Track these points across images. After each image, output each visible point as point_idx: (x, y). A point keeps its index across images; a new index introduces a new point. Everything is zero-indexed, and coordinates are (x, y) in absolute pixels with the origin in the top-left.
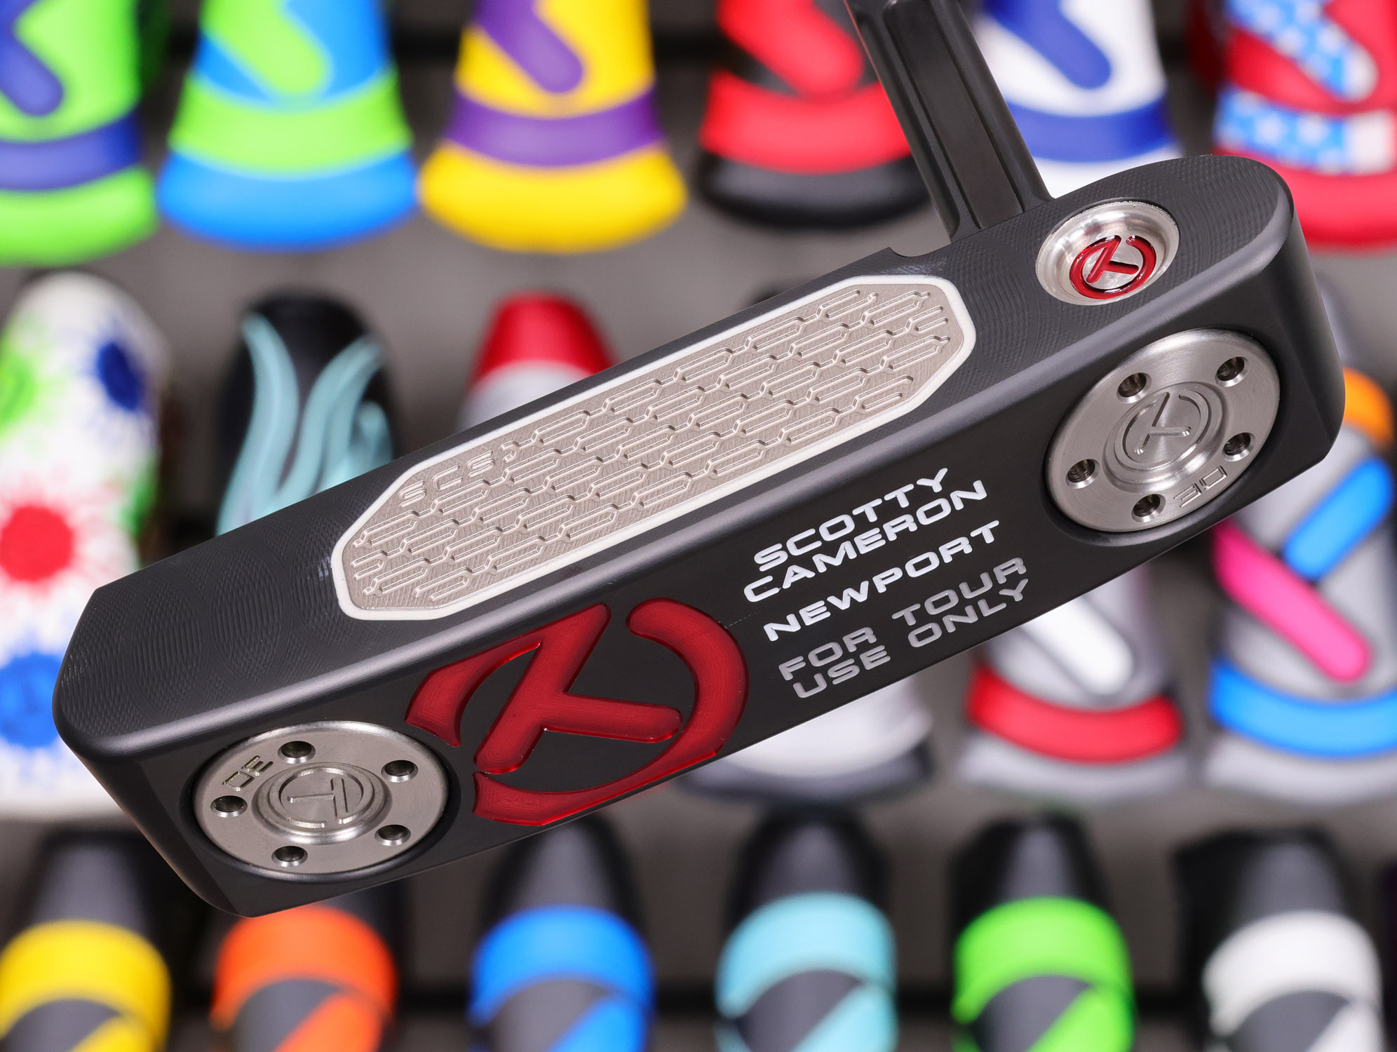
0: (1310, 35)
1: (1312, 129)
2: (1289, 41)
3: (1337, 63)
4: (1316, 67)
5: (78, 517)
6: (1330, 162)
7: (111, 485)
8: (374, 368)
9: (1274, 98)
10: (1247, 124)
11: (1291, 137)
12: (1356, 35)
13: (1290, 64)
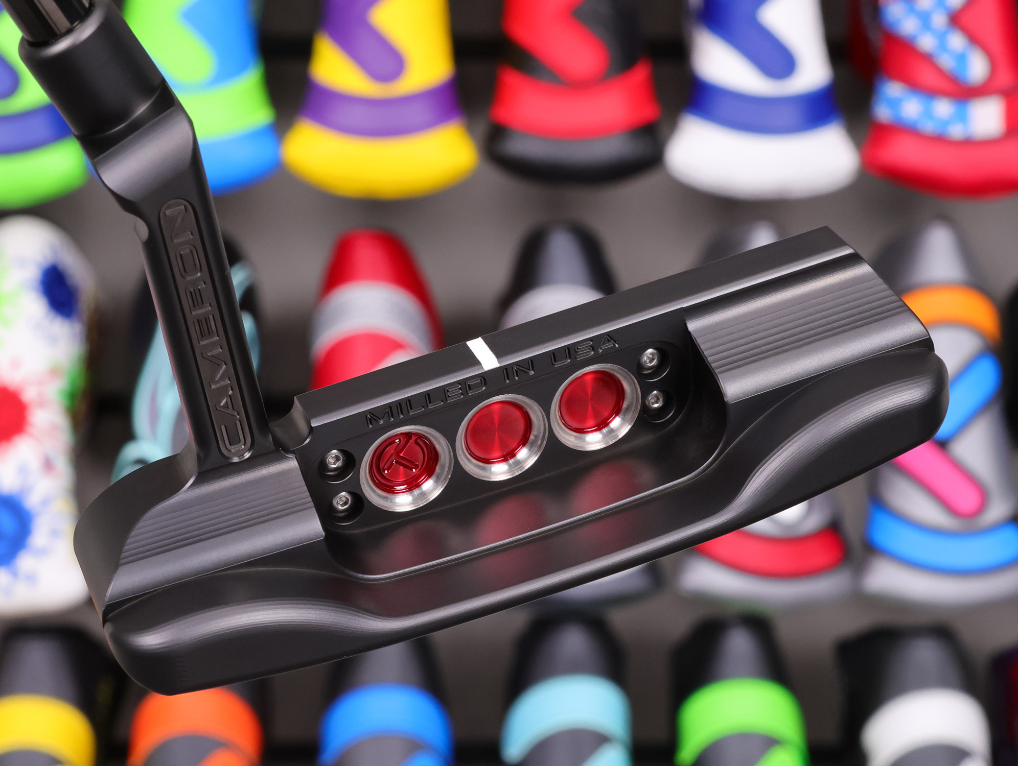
0: (942, 38)
1: (943, 108)
2: (926, 43)
3: (962, 58)
4: (946, 62)
5: (29, 395)
6: (956, 131)
7: (54, 372)
8: (247, 284)
9: (915, 86)
10: (895, 104)
11: (928, 114)
12: (974, 39)
13: (927, 59)
